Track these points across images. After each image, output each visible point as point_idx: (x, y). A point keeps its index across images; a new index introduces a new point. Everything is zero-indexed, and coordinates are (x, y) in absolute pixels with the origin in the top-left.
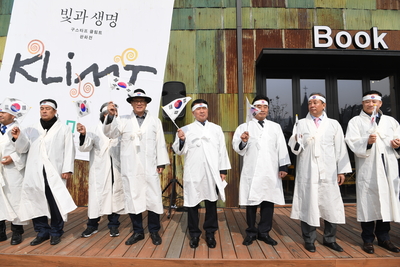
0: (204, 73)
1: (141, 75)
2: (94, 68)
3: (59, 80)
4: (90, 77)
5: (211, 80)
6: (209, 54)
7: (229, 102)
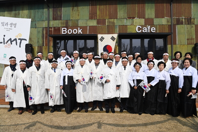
0: (39, 40)
1: (23, 41)
2: (11, 39)
3: (2, 43)
4: (9, 42)
5: (41, 42)
6: (41, 35)
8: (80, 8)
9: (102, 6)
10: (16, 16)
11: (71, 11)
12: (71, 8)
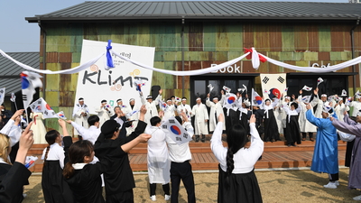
0: (168, 81)
2: (121, 78)
3: (106, 83)
4: (119, 82)
5: (171, 83)
7: (179, 93)
8: (230, 35)
9: (261, 33)
10: (129, 42)
11: (217, 38)
12: (216, 34)
